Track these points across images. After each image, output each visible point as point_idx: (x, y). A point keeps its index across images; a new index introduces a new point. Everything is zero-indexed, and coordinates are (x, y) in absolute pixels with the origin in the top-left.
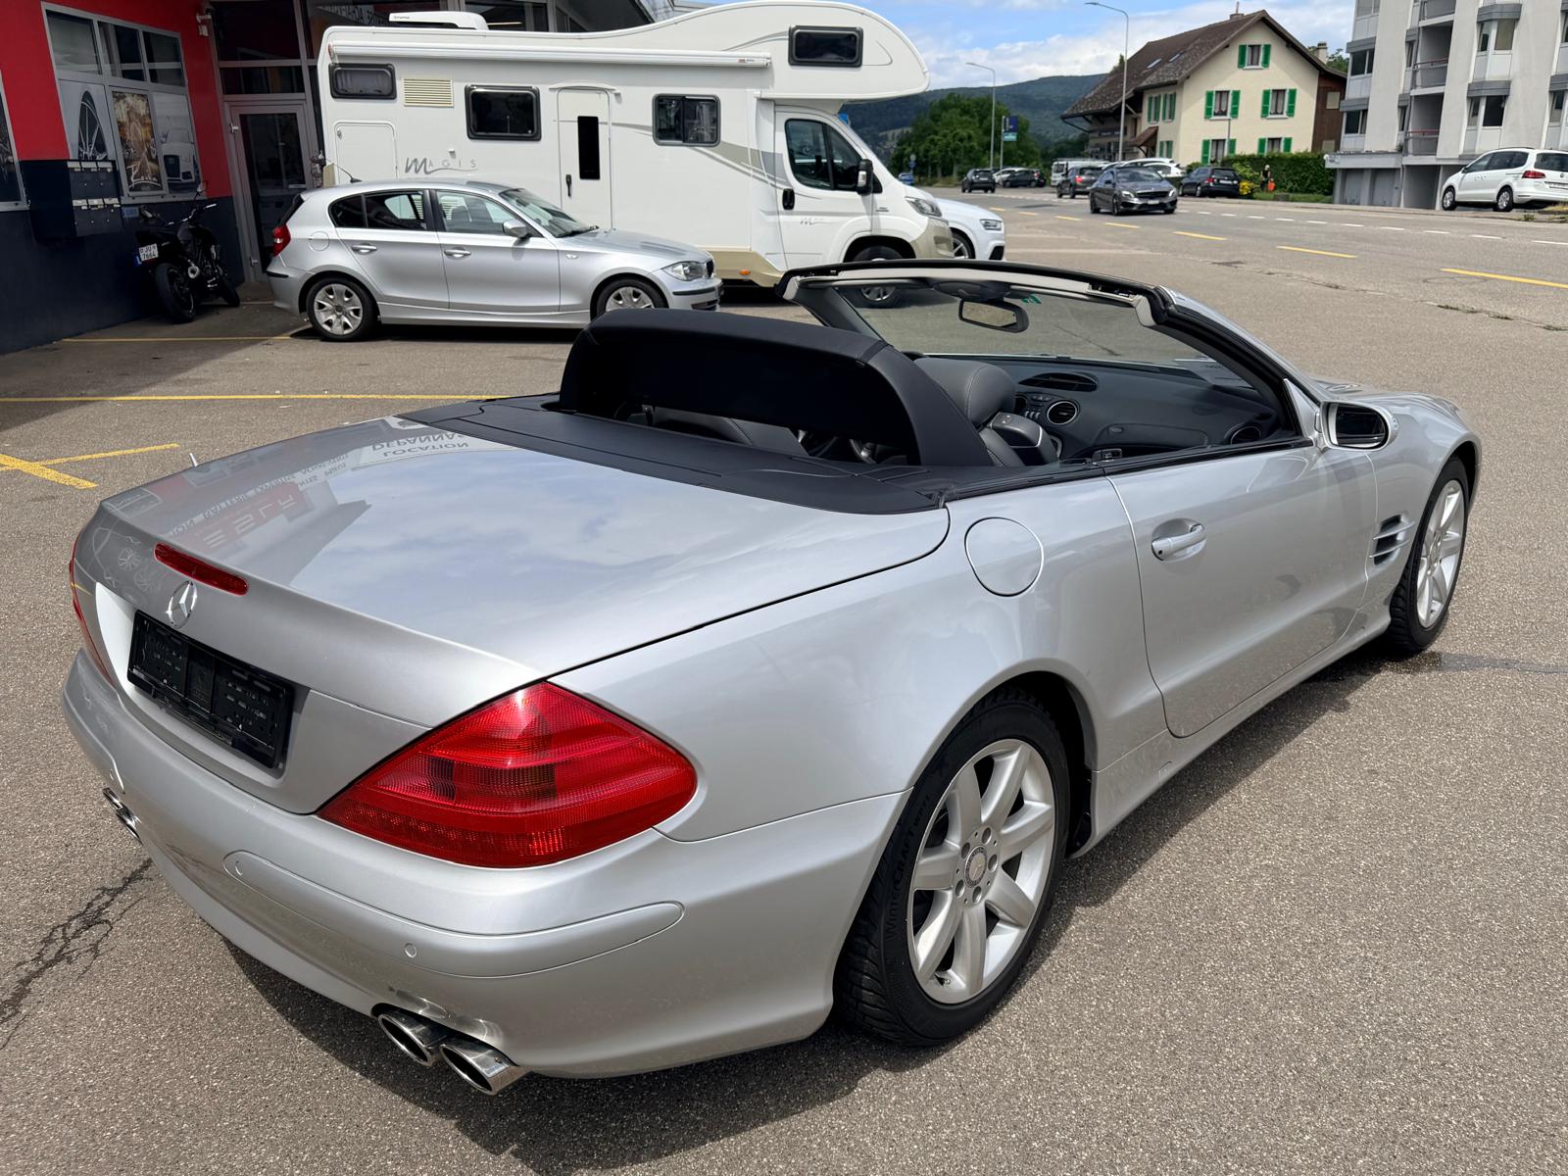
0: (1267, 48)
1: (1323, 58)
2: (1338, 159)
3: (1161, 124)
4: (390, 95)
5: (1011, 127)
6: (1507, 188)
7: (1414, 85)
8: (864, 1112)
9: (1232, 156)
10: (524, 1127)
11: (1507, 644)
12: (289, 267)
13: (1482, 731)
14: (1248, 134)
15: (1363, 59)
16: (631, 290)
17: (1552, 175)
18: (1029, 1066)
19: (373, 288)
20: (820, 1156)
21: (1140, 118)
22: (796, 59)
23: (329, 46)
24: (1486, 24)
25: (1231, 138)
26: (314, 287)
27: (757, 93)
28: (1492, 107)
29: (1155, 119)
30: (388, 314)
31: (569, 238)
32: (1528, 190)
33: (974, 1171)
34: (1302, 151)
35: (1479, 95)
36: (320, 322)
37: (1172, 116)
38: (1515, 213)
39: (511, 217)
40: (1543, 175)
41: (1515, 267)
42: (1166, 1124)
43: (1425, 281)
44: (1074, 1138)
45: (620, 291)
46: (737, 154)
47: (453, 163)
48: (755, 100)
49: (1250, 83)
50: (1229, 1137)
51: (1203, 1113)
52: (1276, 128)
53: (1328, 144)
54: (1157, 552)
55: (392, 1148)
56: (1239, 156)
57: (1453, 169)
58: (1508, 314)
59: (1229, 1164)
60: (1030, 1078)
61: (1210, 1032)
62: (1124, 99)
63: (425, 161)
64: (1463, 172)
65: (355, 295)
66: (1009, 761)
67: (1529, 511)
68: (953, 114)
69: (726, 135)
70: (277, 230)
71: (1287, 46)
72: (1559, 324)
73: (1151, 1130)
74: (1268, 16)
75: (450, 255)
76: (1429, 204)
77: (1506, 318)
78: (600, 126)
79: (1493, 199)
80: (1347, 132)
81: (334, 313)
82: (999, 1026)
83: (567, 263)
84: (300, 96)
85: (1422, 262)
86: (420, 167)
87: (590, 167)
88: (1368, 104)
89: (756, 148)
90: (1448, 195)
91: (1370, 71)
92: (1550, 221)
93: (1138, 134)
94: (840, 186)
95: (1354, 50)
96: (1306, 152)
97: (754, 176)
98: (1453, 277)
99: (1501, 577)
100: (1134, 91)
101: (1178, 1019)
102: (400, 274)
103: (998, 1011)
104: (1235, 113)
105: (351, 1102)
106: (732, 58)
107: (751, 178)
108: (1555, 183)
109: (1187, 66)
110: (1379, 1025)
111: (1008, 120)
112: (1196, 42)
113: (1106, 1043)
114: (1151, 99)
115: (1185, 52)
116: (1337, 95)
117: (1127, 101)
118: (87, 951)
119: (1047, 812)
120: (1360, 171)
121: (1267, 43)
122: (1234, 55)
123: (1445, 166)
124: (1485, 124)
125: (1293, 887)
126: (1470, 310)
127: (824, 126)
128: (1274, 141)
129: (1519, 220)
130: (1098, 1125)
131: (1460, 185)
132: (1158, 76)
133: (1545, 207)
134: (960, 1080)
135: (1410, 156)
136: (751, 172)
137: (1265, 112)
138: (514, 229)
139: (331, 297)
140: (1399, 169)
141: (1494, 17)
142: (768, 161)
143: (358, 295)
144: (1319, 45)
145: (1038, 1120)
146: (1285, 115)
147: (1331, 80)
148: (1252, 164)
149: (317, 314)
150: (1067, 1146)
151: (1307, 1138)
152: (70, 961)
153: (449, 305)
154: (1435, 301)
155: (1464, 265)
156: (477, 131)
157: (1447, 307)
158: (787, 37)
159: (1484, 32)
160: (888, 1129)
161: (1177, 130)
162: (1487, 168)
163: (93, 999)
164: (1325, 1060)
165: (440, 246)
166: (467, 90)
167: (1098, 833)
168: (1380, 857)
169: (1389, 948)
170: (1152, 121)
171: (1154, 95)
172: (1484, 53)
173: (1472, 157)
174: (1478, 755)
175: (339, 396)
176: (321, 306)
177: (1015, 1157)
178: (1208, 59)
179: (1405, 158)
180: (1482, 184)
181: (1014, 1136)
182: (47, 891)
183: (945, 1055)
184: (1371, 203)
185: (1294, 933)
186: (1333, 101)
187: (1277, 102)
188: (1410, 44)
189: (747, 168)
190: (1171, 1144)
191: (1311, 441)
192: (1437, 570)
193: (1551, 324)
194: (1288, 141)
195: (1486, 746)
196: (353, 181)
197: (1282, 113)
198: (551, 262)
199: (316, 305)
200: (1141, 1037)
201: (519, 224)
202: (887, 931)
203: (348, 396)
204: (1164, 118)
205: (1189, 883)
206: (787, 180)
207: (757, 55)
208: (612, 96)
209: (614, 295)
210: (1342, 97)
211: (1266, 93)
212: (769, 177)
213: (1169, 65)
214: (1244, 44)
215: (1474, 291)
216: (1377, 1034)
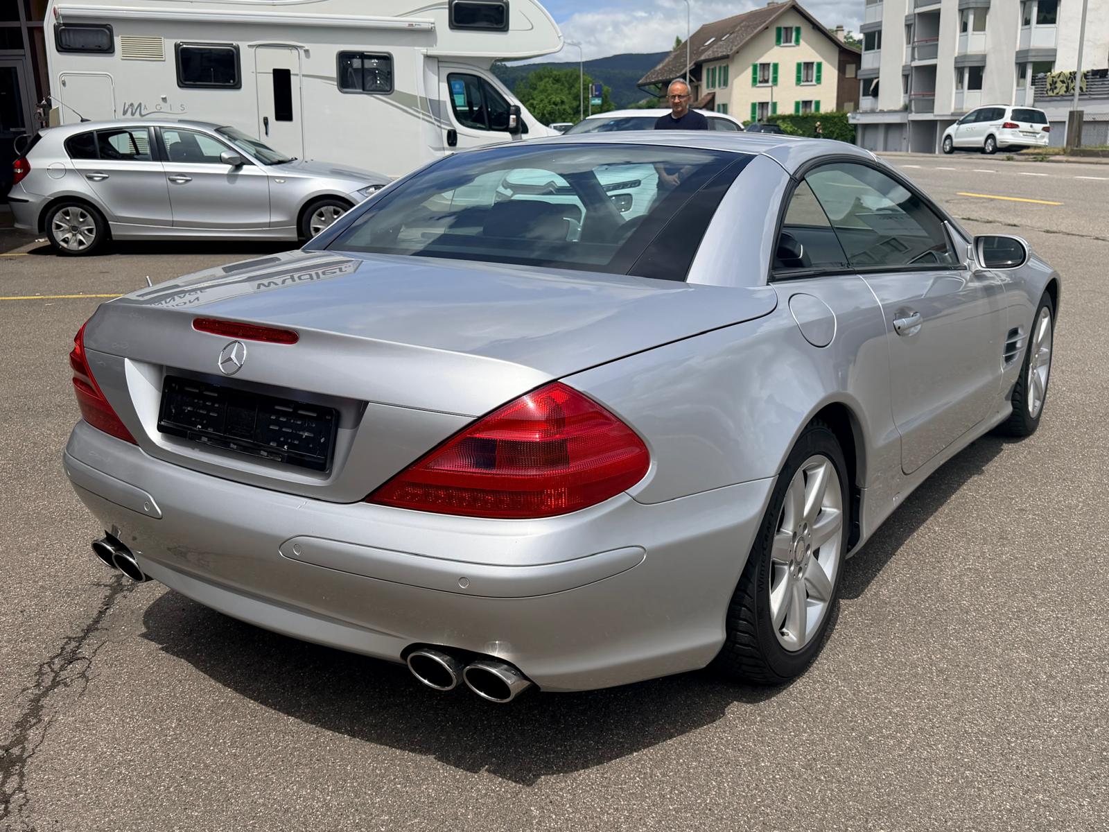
0: (798, 30)
1: (841, 37)
2: (858, 116)
3: (717, 90)
4: (109, 50)
5: (597, 93)
6: (991, 136)
7: (913, 59)
8: (740, 728)
9: (775, 115)
10: (492, 755)
11: (1087, 429)
12: (30, 193)
13: (1089, 482)
14: (786, 98)
15: (873, 39)
16: (331, 208)
17: (1024, 126)
18: (848, 694)
19: (106, 211)
20: (720, 755)
21: (700, 85)
22: (455, 24)
23: (54, 9)
24: (965, 13)
25: (774, 101)
26: (51, 211)
27: (424, 50)
28: (973, 75)
29: (712, 86)
30: (118, 231)
31: (274, 166)
32: (1007, 137)
33: (834, 756)
34: (829, 111)
35: (963, 66)
36: (57, 239)
37: (726, 84)
38: (998, 155)
39: (225, 149)
40: (1017, 126)
41: (1011, 191)
42: (957, 719)
43: (947, 202)
44: (897, 733)
45: (323, 209)
46: (409, 101)
47: (165, 107)
48: (422, 57)
49: (786, 57)
50: (1003, 724)
51: (980, 711)
52: (807, 93)
53: (849, 106)
54: (897, 328)
55: (396, 777)
56: (781, 115)
57: (950, 123)
58: (1015, 222)
59: (1009, 738)
60: (852, 701)
61: (967, 666)
62: (688, 69)
63: (140, 104)
64: (958, 124)
65: (89, 216)
66: (819, 472)
67: (1075, 347)
68: (546, 83)
69: (399, 84)
70: (17, 162)
71: (813, 28)
72: (1055, 229)
73: (949, 724)
74: (797, 4)
75: (173, 181)
76: (930, 150)
77: (1015, 225)
78: (292, 77)
79: (982, 145)
80: (864, 95)
81: (70, 232)
82: (817, 672)
83: (275, 187)
84: (20, 52)
85: (941, 188)
86: (136, 111)
87: (284, 110)
88: (879, 73)
89: (424, 96)
90: (947, 142)
91: (879, 47)
92: (1026, 161)
93: (699, 99)
94: (494, 127)
95: (866, 31)
96: (832, 112)
97: (423, 119)
98: (967, 198)
99: (1069, 389)
100: (695, 64)
101: (942, 660)
102: (129, 197)
103: (812, 663)
104: (775, 80)
105: (349, 752)
106: (403, 22)
107: (421, 120)
108: (1026, 132)
109: (736, 43)
110: (1080, 653)
111: (594, 87)
112: (742, 25)
113: (896, 677)
114: (708, 70)
115: (733, 33)
116: (853, 66)
117: (690, 71)
118: (78, 678)
119: (839, 515)
120: (875, 126)
121: (798, 26)
122: (772, 34)
123: (941, 121)
124: (969, 88)
125: (992, 580)
126: (986, 220)
127: (479, 78)
128: (807, 104)
129: (1003, 160)
130: (910, 724)
131: (955, 135)
132: (713, 52)
133: (1021, 150)
134: (801, 705)
135: (913, 114)
136: (421, 116)
137: (798, 80)
138: (229, 158)
139: (68, 218)
140: (906, 124)
141: (971, 6)
142: (434, 107)
143: (91, 215)
144: (838, 27)
145: (867, 724)
146: (814, 83)
147: (848, 56)
148: (791, 121)
149: (55, 234)
150: (893, 737)
151: (1055, 720)
152: (66, 685)
153: (173, 223)
154: (959, 215)
155: (973, 190)
156: (185, 81)
157: (969, 219)
158: (447, 6)
159: (964, 20)
160: (762, 736)
161: (730, 94)
162: (975, 121)
163: (101, 707)
164: (1051, 676)
165: (165, 173)
166: (177, 46)
167: (865, 536)
168: (1046, 560)
169: (1071, 610)
170: (711, 88)
171: (711, 67)
172: (965, 33)
173: (962, 114)
174: (1092, 496)
175: (94, 296)
176: (58, 227)
177: (860, 746)
178: (753, 38)
179: (910, 115)
180: (973, 134)
181: (854, 734)
182: (21, 642)
183: (785, 691)
184: (885, 149)
185: (1004, 606)
186: (850, 71)
187: (806, 71)
188: (908, 26)
189: (417, 111)
190: (965, 731)
191: (965, 267)
192: (1036, 375)
193: (1048, 229)
194: (818, 103)
195: (1095, 491)
196: (83, 120)
197: (811, 81)
198: (261, 187)
199: (54, 226)
200: (920, 672)
201: (234, 155)
202: (759, 586)
203: (102, 296)
204: (719, 86)
205: (918, 581)
206: (451, 122)
207: (423, 20)
208: (302, 52)
209: (316, 213)
210: (858, 67)
211: (799, 65)
212: (436, 120)
213: (721, 43)
214: (779, 26)
215: (986, 207)
216: (1080, 659)
